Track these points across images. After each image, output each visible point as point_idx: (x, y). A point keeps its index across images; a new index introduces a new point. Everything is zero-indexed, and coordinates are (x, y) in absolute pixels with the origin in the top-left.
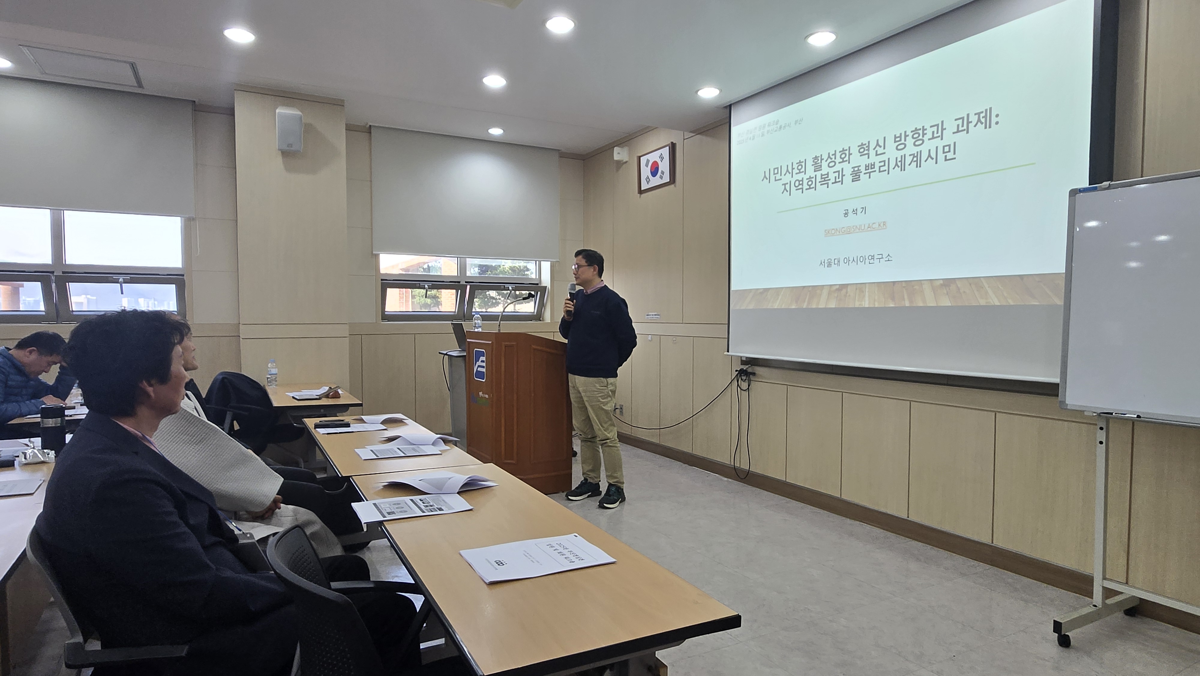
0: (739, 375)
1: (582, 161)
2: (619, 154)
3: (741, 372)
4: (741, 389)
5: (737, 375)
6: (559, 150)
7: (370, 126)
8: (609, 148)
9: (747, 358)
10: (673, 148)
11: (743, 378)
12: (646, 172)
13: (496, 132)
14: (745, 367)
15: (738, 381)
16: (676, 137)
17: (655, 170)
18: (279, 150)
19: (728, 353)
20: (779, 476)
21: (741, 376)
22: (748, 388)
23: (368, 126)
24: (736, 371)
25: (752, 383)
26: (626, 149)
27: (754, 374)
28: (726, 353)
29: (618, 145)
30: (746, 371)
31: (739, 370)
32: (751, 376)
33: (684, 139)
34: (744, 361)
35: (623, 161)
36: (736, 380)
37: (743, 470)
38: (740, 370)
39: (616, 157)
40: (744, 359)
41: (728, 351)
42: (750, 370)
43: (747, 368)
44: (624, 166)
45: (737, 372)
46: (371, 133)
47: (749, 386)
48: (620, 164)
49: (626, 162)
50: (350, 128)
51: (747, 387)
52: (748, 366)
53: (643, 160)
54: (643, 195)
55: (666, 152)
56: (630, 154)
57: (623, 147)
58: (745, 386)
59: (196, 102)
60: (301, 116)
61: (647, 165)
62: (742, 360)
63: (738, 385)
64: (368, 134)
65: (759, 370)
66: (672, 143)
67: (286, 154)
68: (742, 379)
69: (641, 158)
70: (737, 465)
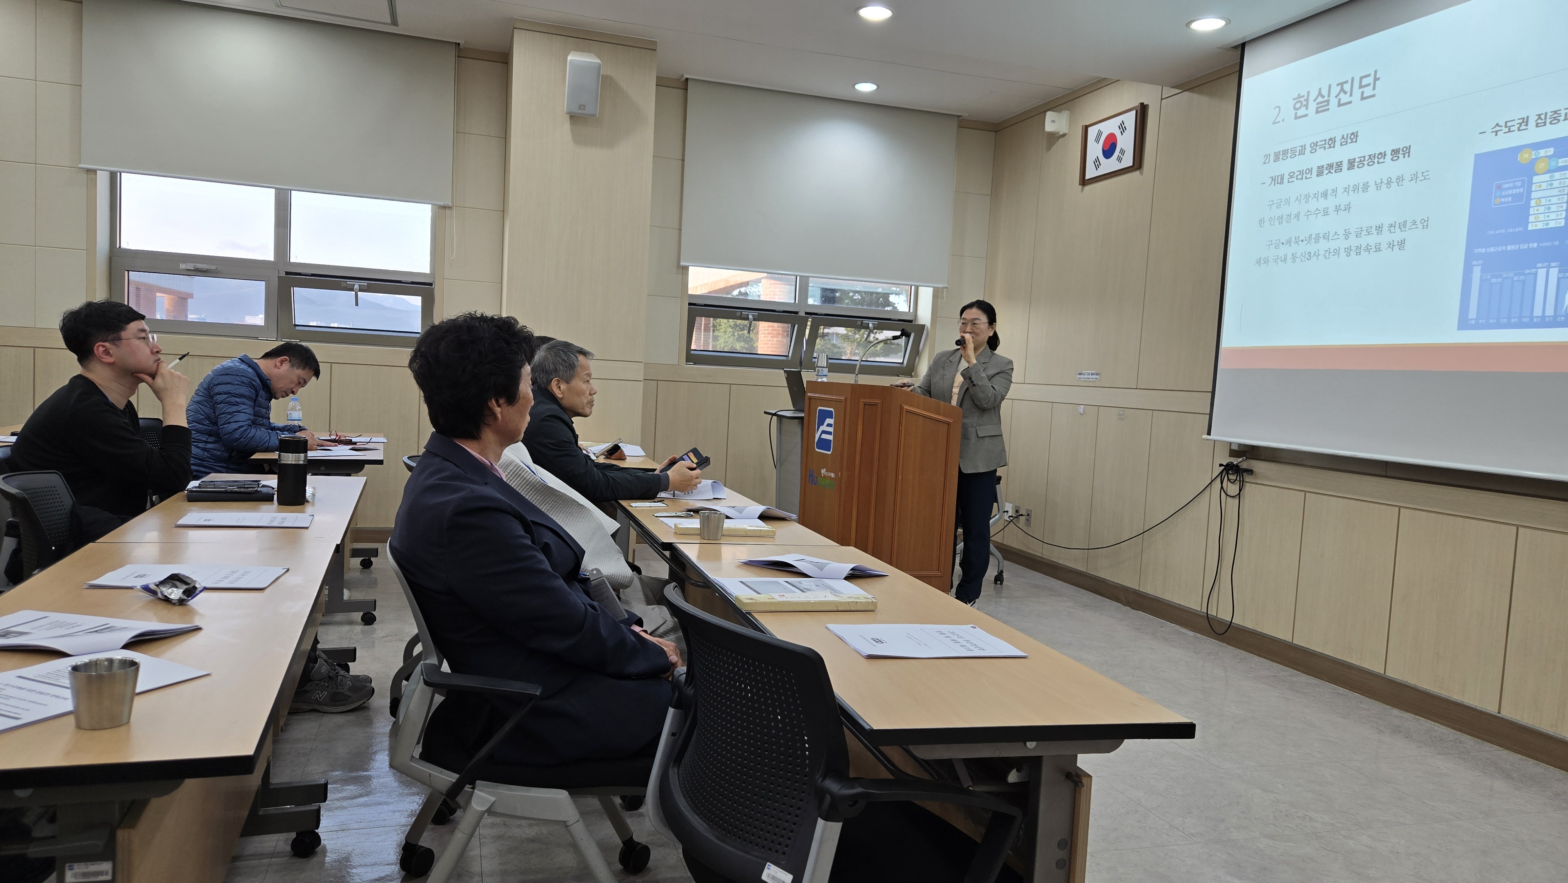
0: (1225, 472)
1: (994, 133)
2: (1053, 122)
3: (1229, 468)
4: (1227, 495)
5: (1222, 472)
6: (959, 116)
7: (687, 79)
8: (1038, 112)
9: (1240, 445)
10: (1142, 112)
11: (1231, 477)
12: (1095, 150)
13: (866, 88)
14: (1235, 461)
15: (1222, 483)
16: (1148, 95)
17: (1109, 149)
18: (567, 114)
19: (1209, 437)
20: (1282, 633)
21: (1228, 474)
22: (1239, 494)
23: (684, 79)
24: (1221, 465)
25: (1248, 488)
26: (1065, 114)
27: (1250, 472)
28: (1205, 436)
29: (1051, 109)
30: (1237, 466)
31: (1225, 464)
32: (1245, 474)
33: (1162, 99)
34: (1235, 450)
35: (1059, 133)
36: (1218, 480)
37: (1221, 622)
38: (1227, 464)
39: (1049, 127)
40: (1234, 447)
41: (1209, 433)
42: (1244, 466)
43: (1240, 462)
44: (1060, 140)
45: (1223, 467)
46: (687, 90)
47: (1240, 490)
48: (1054, 138)
49: (1064, 135)
50: (661, 83)
51: (1238, 492)
52: (1240, 459)
53: (1092, 132)
54: (1087, 188)
55: (1130, 119)
56: (1072, 121)
57: (1060, 111)
58: (1233, 489)
59: (461, 45)
60: (600, 65)
61: (1097, 140)
62: (1231, 450)
63: (1222, 487)
64: (681, 92)
65: (1259, 466)
66: (1142, 104)
67: (574, 118)
68: (1229, 479)
69: (1090, 129)
70: (1212, 612)
